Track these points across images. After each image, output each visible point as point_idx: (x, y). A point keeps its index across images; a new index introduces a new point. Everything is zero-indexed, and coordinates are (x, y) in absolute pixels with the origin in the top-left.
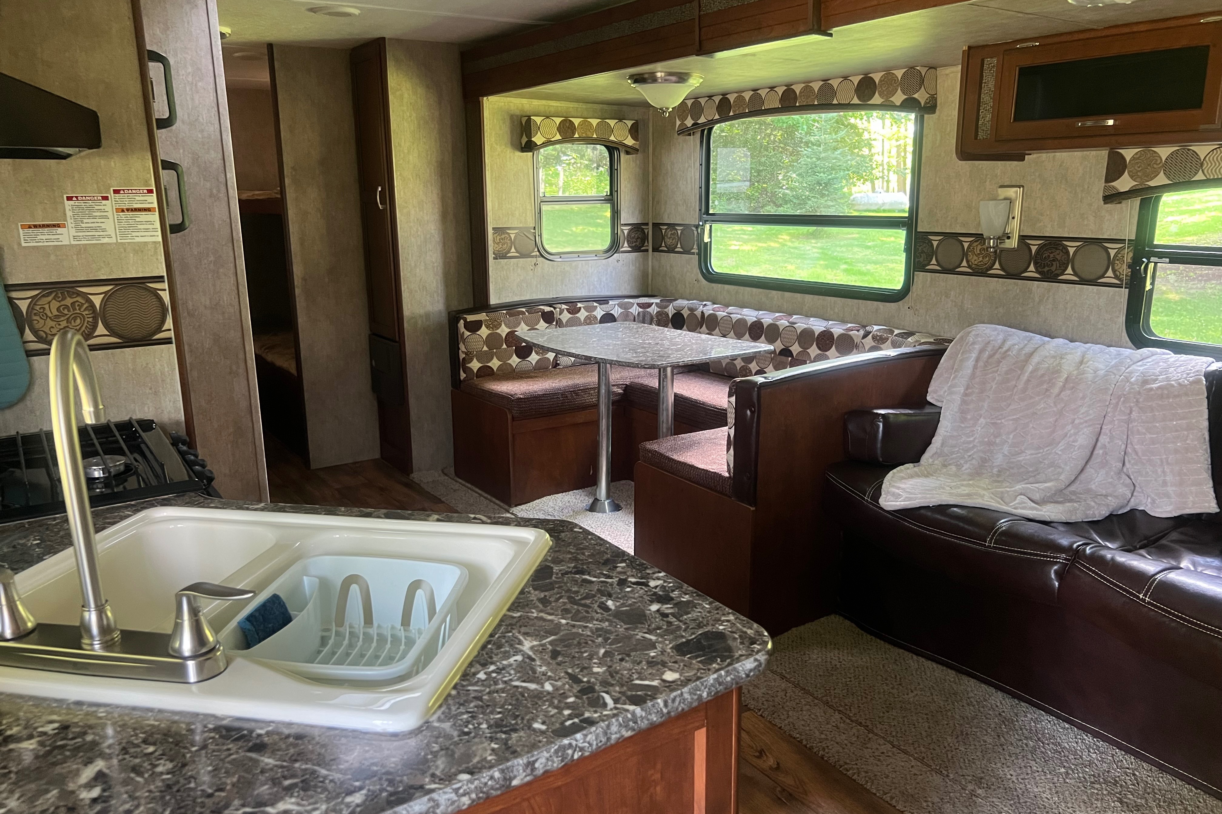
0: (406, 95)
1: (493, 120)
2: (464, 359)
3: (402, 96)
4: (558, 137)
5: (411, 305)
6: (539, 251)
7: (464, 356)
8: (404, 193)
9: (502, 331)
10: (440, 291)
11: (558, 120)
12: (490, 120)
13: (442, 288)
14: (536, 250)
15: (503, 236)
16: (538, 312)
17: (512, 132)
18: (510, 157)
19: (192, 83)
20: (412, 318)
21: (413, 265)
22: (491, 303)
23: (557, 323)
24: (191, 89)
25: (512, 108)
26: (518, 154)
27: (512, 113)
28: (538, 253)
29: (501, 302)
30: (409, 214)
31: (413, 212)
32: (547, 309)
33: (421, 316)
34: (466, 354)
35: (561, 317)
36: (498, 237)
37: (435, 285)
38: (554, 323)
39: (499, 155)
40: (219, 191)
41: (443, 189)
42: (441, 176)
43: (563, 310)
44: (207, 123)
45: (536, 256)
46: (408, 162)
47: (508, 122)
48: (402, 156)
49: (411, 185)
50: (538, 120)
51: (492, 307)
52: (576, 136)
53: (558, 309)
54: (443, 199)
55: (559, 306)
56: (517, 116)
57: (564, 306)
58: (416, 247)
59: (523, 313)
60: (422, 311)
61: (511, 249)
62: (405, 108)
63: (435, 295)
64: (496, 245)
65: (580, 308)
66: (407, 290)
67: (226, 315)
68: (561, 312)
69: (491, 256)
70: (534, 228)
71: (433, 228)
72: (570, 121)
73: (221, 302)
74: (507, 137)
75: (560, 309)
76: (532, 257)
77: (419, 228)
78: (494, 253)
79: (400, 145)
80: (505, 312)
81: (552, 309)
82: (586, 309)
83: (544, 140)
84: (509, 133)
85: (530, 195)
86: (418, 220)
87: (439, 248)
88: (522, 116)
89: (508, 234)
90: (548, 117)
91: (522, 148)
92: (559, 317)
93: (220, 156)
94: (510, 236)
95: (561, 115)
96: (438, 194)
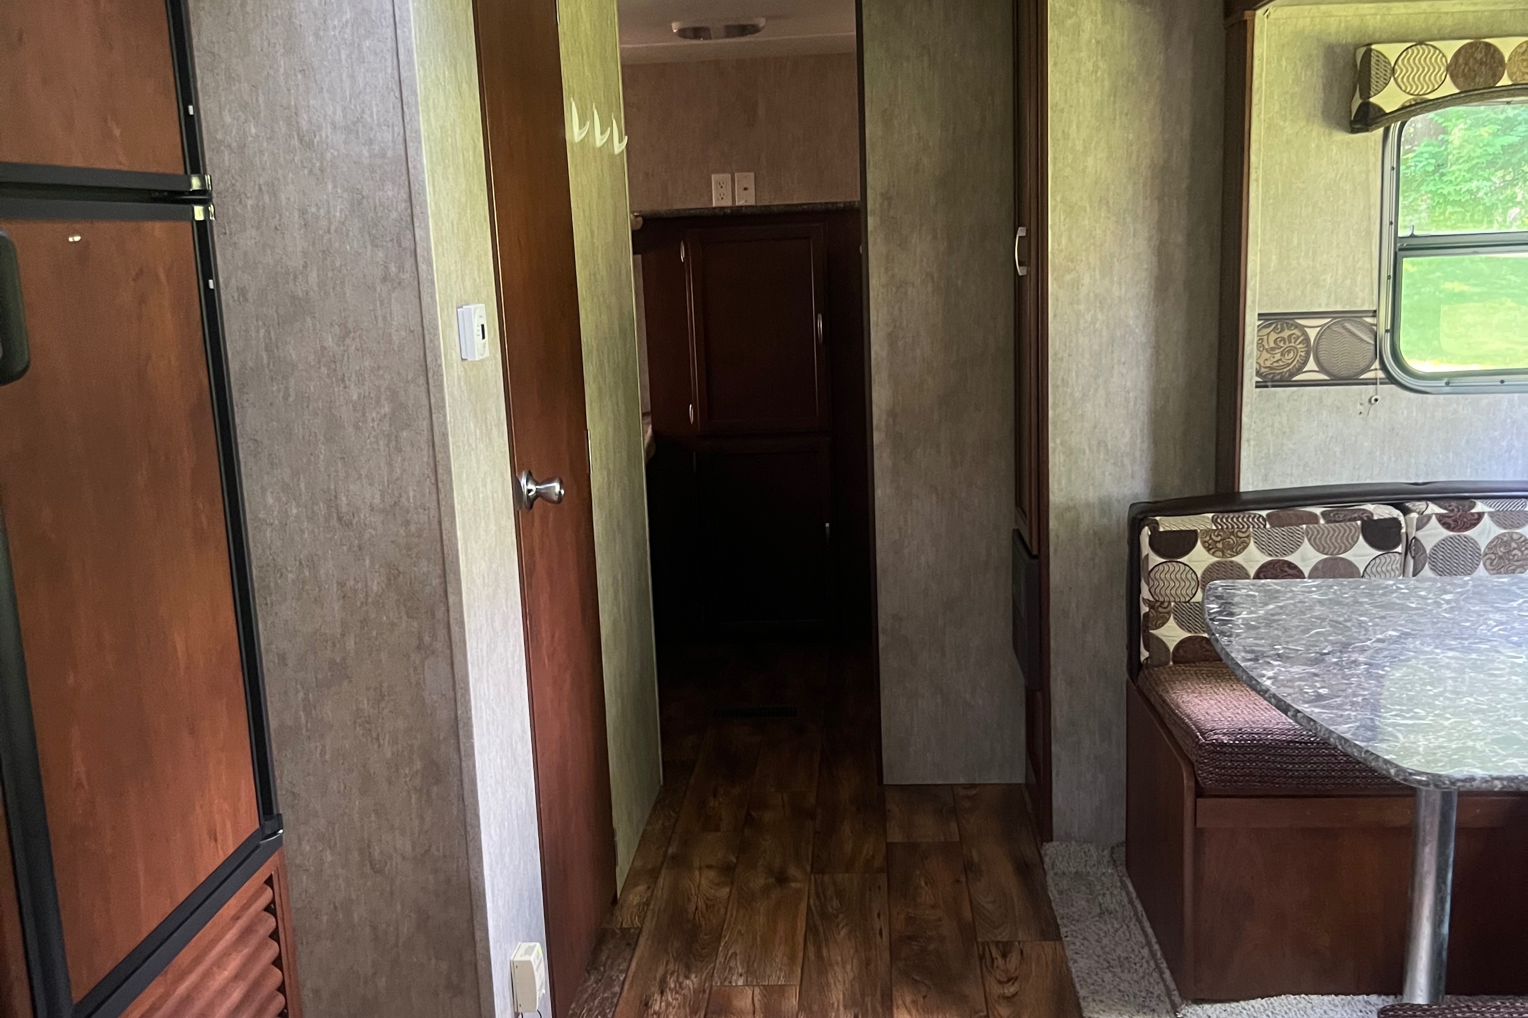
0: (1088, 25)
1: (1279, 60)
2: (1147, 615)
3: (1077, 29)
4: (1449, 88)
5: (1069, 480)
6: (1384, 367)
7: (1147, 609)
8: (1070, 239)
9: (1248, 561)
10: (1138, 454)
11: (1450, 48)
12: (1268, 63)
13: (1145, 446)
14: (1377, 365)
15: (1286, 334)
16: (1355, 519)
17: (1328, 87)
18: (1318, 147)
19: (352, 44)
20: (1068, 509)
21: (1078, 395)
22: (1243, 489)
23: (1408, 548)
24: (349, 56)
25: (1333, 29)
26: (1343, 137)
27: (1333, 39)
28: (1381, 374)
29: (1268, 487)
30: (1076, 284)
31: (1086, 280)
32: (1381, 512)
33: (1088, 505)
34: (1152, 606)
35: (1420, 535)
36: (1273, 336)
37: (1126, 440)
38: (1399, 549)
39: (1288, 142)
40: (401, 268)
41: (1162, 226)
42: (1160, 199)
43: (1429, 517)
44: (379, 125)
45: (1373, 382)
46: (1084, 171)
47: (1318, 65)
48: (1070, 158)
49: (1086, 222)
50: (1391, 51)
51: (1244, 497)
52: (1505, 81)
53: (1414, 515)
54: (1162, 251)
55: (1421, 505)
56: (1345, 47)
57: (1434, 509)
58: (1087, 356)
59: (1313, 518)
60: (1092, 495)
61: (1305, 363)
62: (1084, 54)
63: (1126, 461)
64: (1265, 355)
65: (1480, 515)
66: (1060, 448)
67: (413, 528)
68: (1422, 523)
69: (1250, 378)
70: (1374, 314)
71: (1131, 314)
72: (1488, 45)
73: (403, 500)
74: (1315, 98)
75: (1421, 513)
76: (1366, 383)
77: (1100, 316)
78: (1258, 374)
79: (1066, 136)
80: (1264, 513)
81: (1396, 513)
82: (1498, 518)
83: (1404, 99)
84: (1319, 87)
85: (1369, 233)
86: (1096, 296)
87: (1144, 357)
88: (1357, 47)
89: (1302, 328)
90: (1421, 43)
91: (1351, 123)
92: (1413, 533)
93: (404, 195)
94: (1305, 334)
95: (1463, 34)
96: (1150, 239)
